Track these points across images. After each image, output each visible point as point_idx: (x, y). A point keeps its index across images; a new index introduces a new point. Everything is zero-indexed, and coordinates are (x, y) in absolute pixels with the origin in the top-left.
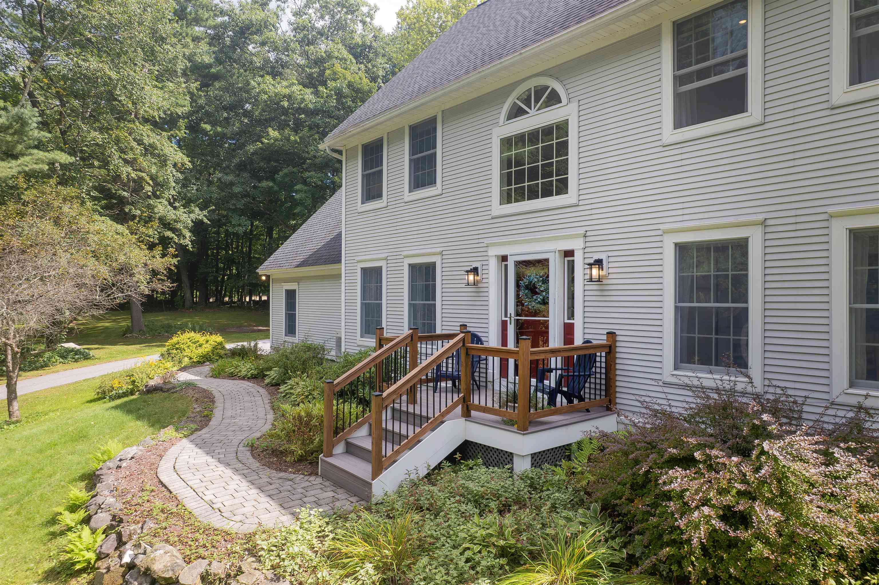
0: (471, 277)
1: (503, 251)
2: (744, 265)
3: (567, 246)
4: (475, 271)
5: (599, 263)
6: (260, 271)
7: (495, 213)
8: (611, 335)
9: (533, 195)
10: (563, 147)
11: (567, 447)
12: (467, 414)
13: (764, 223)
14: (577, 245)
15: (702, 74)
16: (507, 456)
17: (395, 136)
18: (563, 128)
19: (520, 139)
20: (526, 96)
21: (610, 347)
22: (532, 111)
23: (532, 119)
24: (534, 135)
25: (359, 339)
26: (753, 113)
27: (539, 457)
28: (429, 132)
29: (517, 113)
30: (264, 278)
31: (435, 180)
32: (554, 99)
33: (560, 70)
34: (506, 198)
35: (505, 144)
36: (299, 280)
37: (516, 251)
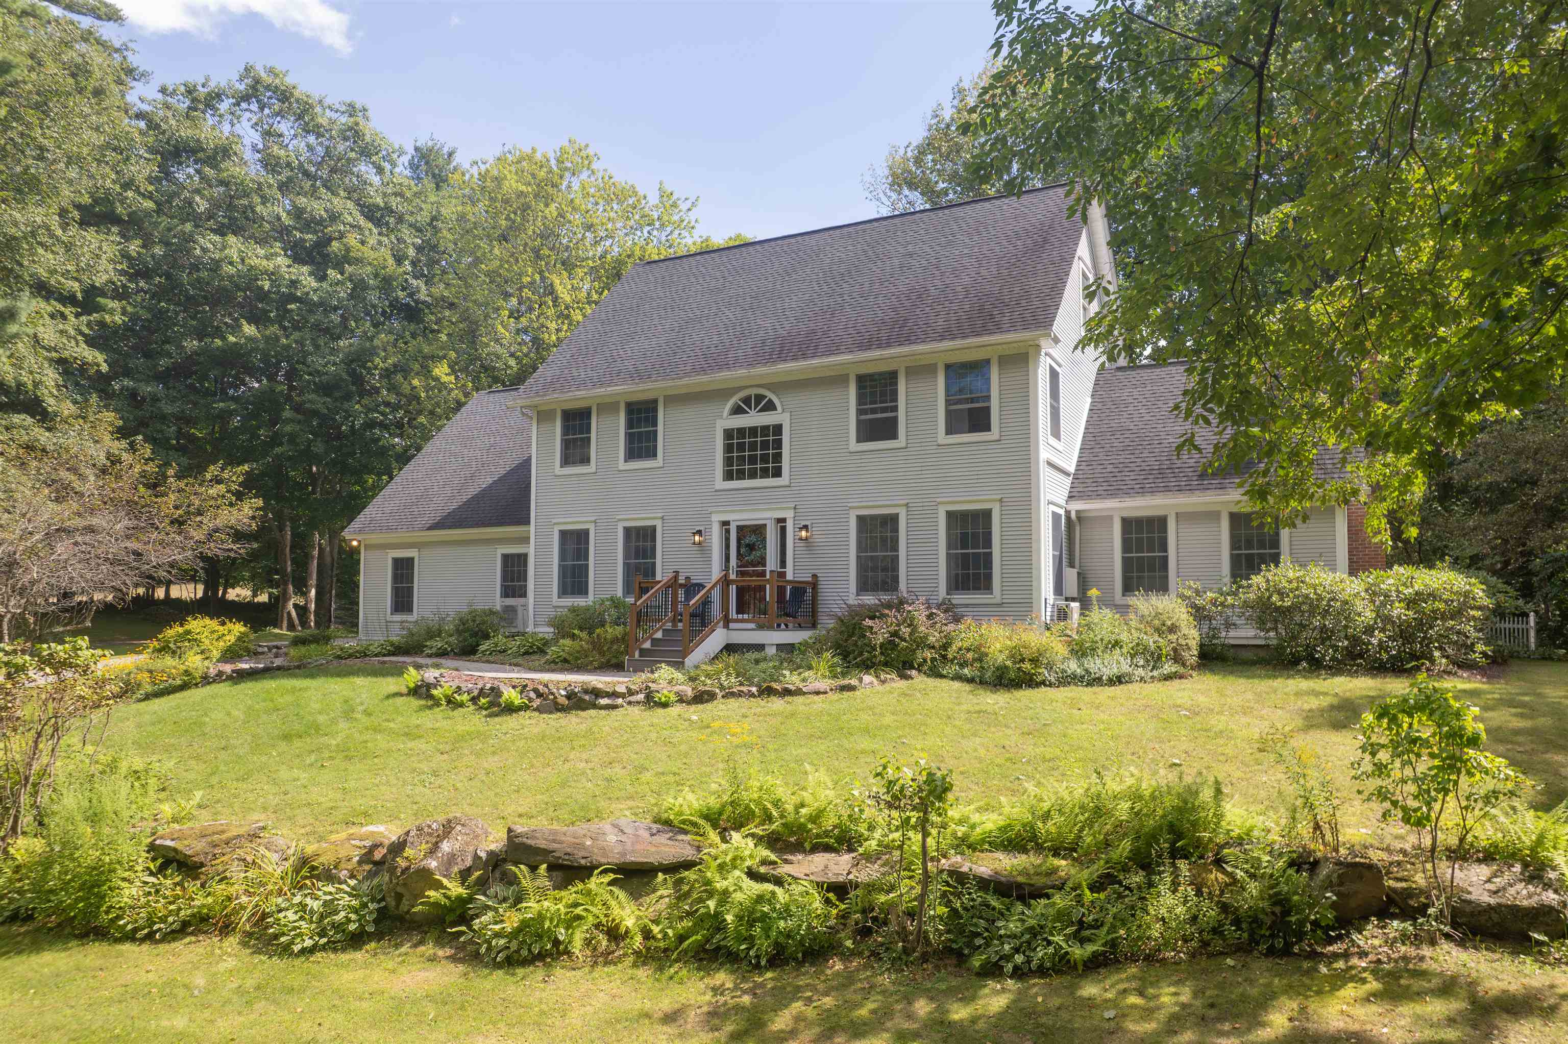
0: (697, 538)
1: (725, 518)
2: (896, 530)
3: (781, 515)
4: (699, 532)
5: (806, 527)
6: (346, 534)
7: (717, 487)
8: (815, 576)
9: (753, 475)
10: (778, 444)
11: (792, 645)
12: (726, 626)
13: (907, 505)
14: (789, 515)
15: (874, 411)
16: (760, 647)
17: (607, 407)
18: (778, 429)
19: (741, 431)
20: (747, 401)
21: (814, 584)
22: (753, 413)
23: (754, 419)
24: (753, 431)
25: (555, 600)
26: (901, 441)
27: (780, 647)
28: (647, 411)
29: (737, 410)
30: (355, 543)
31: (653, 454)
32: (770, 407)
33: (774, 387)
34: (728, 476)
35: (728, 434)
36: (419, 545)
37: (739, 517)
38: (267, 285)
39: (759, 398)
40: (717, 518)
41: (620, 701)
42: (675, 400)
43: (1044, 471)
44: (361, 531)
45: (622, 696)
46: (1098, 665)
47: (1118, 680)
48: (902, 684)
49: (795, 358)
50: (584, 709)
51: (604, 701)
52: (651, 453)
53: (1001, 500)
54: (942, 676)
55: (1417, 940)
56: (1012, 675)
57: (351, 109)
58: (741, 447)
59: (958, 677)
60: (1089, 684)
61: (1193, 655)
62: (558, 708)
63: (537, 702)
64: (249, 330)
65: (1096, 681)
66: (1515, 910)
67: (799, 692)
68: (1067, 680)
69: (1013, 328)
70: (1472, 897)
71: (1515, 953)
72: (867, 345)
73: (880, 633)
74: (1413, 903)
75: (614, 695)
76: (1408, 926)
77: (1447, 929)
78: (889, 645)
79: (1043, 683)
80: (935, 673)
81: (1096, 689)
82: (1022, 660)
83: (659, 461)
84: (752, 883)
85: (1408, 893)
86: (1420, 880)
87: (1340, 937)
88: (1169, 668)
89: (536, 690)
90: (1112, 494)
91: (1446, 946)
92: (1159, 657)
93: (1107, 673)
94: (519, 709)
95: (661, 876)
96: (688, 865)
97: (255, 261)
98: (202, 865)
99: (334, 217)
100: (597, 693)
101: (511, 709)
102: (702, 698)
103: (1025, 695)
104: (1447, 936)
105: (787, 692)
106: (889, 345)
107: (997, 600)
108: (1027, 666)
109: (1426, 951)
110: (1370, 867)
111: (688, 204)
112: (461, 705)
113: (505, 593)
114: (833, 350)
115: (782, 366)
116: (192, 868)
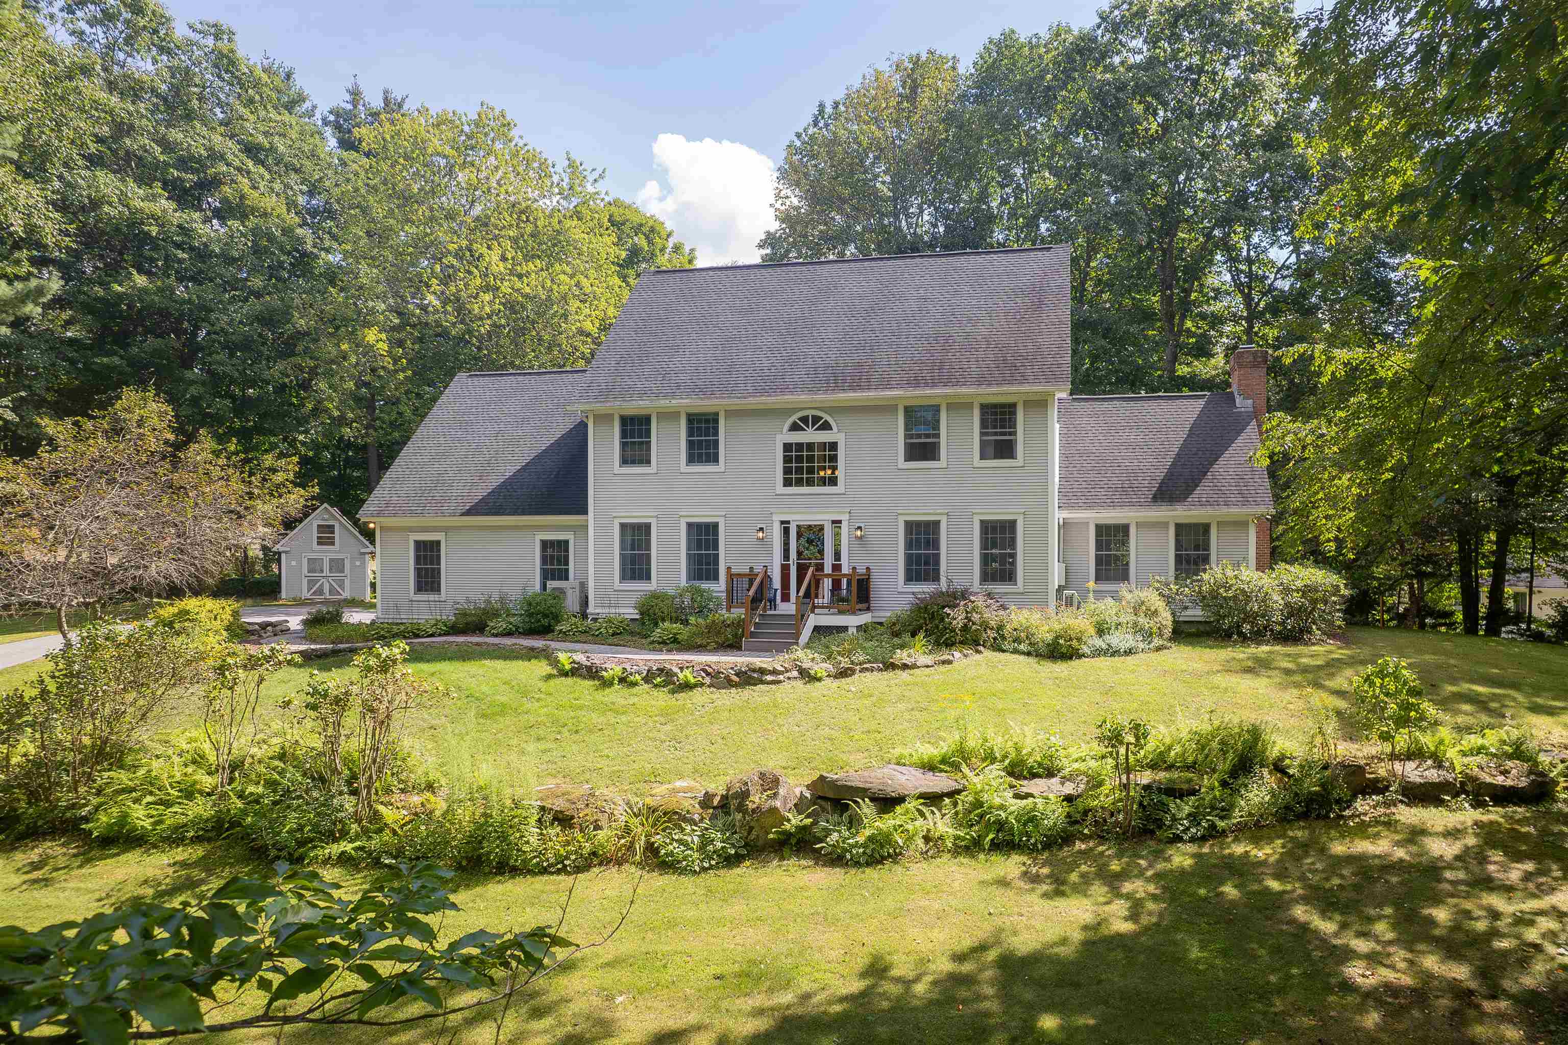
0: (760, 534)
1: (785, 518)
2: (938, 534)
3: (836, 517)
4: (761, 530)
5: (859, 528)
7: (781, 492)
8: (868, 568)
9: (810, 483)
10: (834, 457)
13: (947, 514)
14: (844, 518)
15: (919, 436)
16: (845, 629)
17: (669, 416)
18: (834, 446)
19: (800, 446)
20: (804, 420)
21: (869, 575)
22: (810, 430)
23: (810, 436)
24: (810, 446)
25: (617, 584)
26: (943, 463)
27: (859, 628)
28: (707, 421)
29: (795, 427)
30: (372, 526)
31: (716, 460)
32: (826, 426)
33: (831, 410)
34: (787, 483)
35: (787, 447)
36: (446, 530)
37: (797, 518)
38: (154, 230)
39: (816, 419)
40: (777, 518)
41: (781, 677)
42: (734, 414)
44: (379, 514)
45: (781, 673)
46: (1117, 639)
47: (1129, 652)
48: (978, 657)
49: (852, 389)
50: (755, 685)
51: (769, 678)
52: (713, 459)
53: (1024, 513)
54: (1004, 651)
55: (1387, 804)
56: (1064, 650)
57: (218, 32)
58: (799, 459)
59: (1016, 651)
60: (1112, 655)
61: (1168, 632)
62: (729, 684)
63: (708, 680)
64: (141, 280)
65: (1115, 653)
66: (1433, 785)
67: (914, 666)
68: (1098, 653)
69: (1037, 380)
70: (1411, 780)
71: (1436, 807)
72: (916, 382)
74: (1381, 786)
75: (774, 672)
76: (1379, 798)
77: (1400, 797)
79: (1083, 655)
80: (997, 648)
81: (1116, 658)
82: (1071, 639)
83: (721, 467)
84: (1019, 801)
85: (1377, 780)
86: (1382, 772)
87: (1348, 807)
88: (1157, 642)
89: (703, 670)
90: (1089, 506)
91: (1401, 807)
92: (1151, 634)
93: (1123, 646)
94: (695, 686)
95: (947, 801)
96: (958, 792)
97: (139, 204)
98: (572, 817)
99: (216, 156)
100: (762, 671)
101: (687, 686)
102: (844, 674)
103: (1075, 663)
104: (1401, 802)
105: (905, 667)
106: (934, 385)
107: (1021, 590)
108: (1075, 643)
109: (1393, 810)
110: (1359, 767)
111: (596, 175)
112: (634, 684)
113: (546, 575)
114: (888, 386)
115: (842, 395)
116: (563, 820)
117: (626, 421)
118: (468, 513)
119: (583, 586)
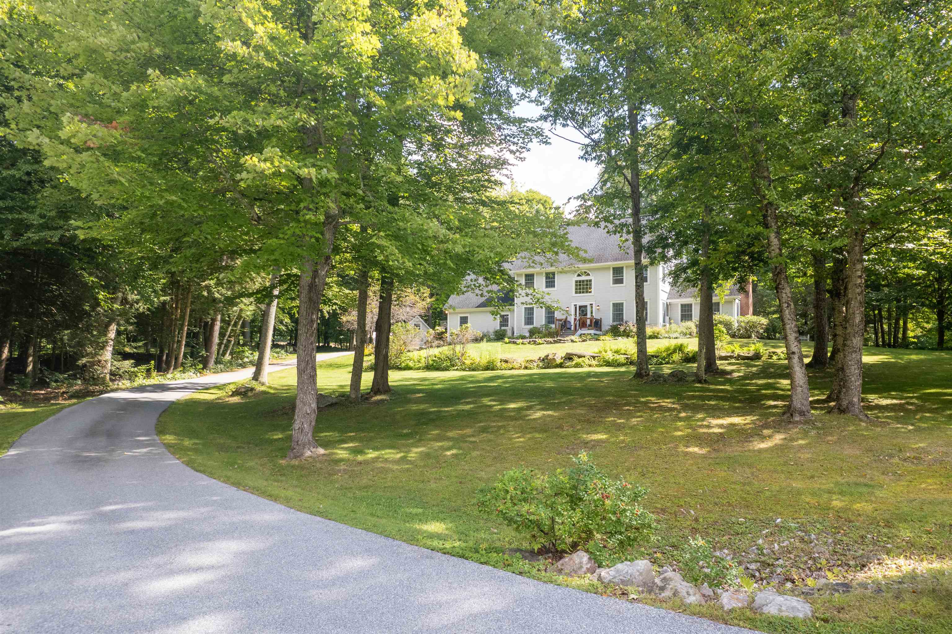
0: (567, 309)
1: (575, 303)
2: (623, 306)
3: (591, 303)
4: (568, 307)
5: (598, 306)
7: (573, 295)
8: (601, 318)
9: (583, 292)
10: (591, 284)
13: (625, 300)
14: (593, 302)
15: (617, 277)
17: (539, 274)
18: (590, 281)
19: (580, 281)
20: (582, 273)
21: (601, 320)
22: (583, 276)
23: (584, 278)
24: (583, 281)
25: (523, 326)
26: (623, 284)
28: (551, 275)
29: (579, 275)
32: (588, 275)
33: (590, 270)
34: (576, 293)
35: (576, 282)
36: (470, 313)
37: (579, 304)
39: (585, 272)
40: (573, 303)
42: (559, 272)
43: (661, 292)
44: (449, 308)
45: (566, 341)
47: (676, 338)
49: (596, 263)
50: (558, 343)
52: (554, 286)
58: (580, 285)
61: (694, 334)
63: (545, 342)
65: (671, 338)
67: (605, 340)
68: (665, 338)
72: (616, 260)
73: (622, 329)
78: (624, 331)
83: (555, 289)
89: (544, 340)
90: (678, 298)
94: (542, 344)
96: (600, 356)
98: (508, 361)
101: (539, 344)
102: (584, 341)
105: (603, 340)
106: (622, 260)
107: (649, 323)
113: (501, 326)
114: (606, 261)
115: (592, 265)
116: (506, 361)
117: (526, 276)
118: (478, 307)
119: (513, 328)
